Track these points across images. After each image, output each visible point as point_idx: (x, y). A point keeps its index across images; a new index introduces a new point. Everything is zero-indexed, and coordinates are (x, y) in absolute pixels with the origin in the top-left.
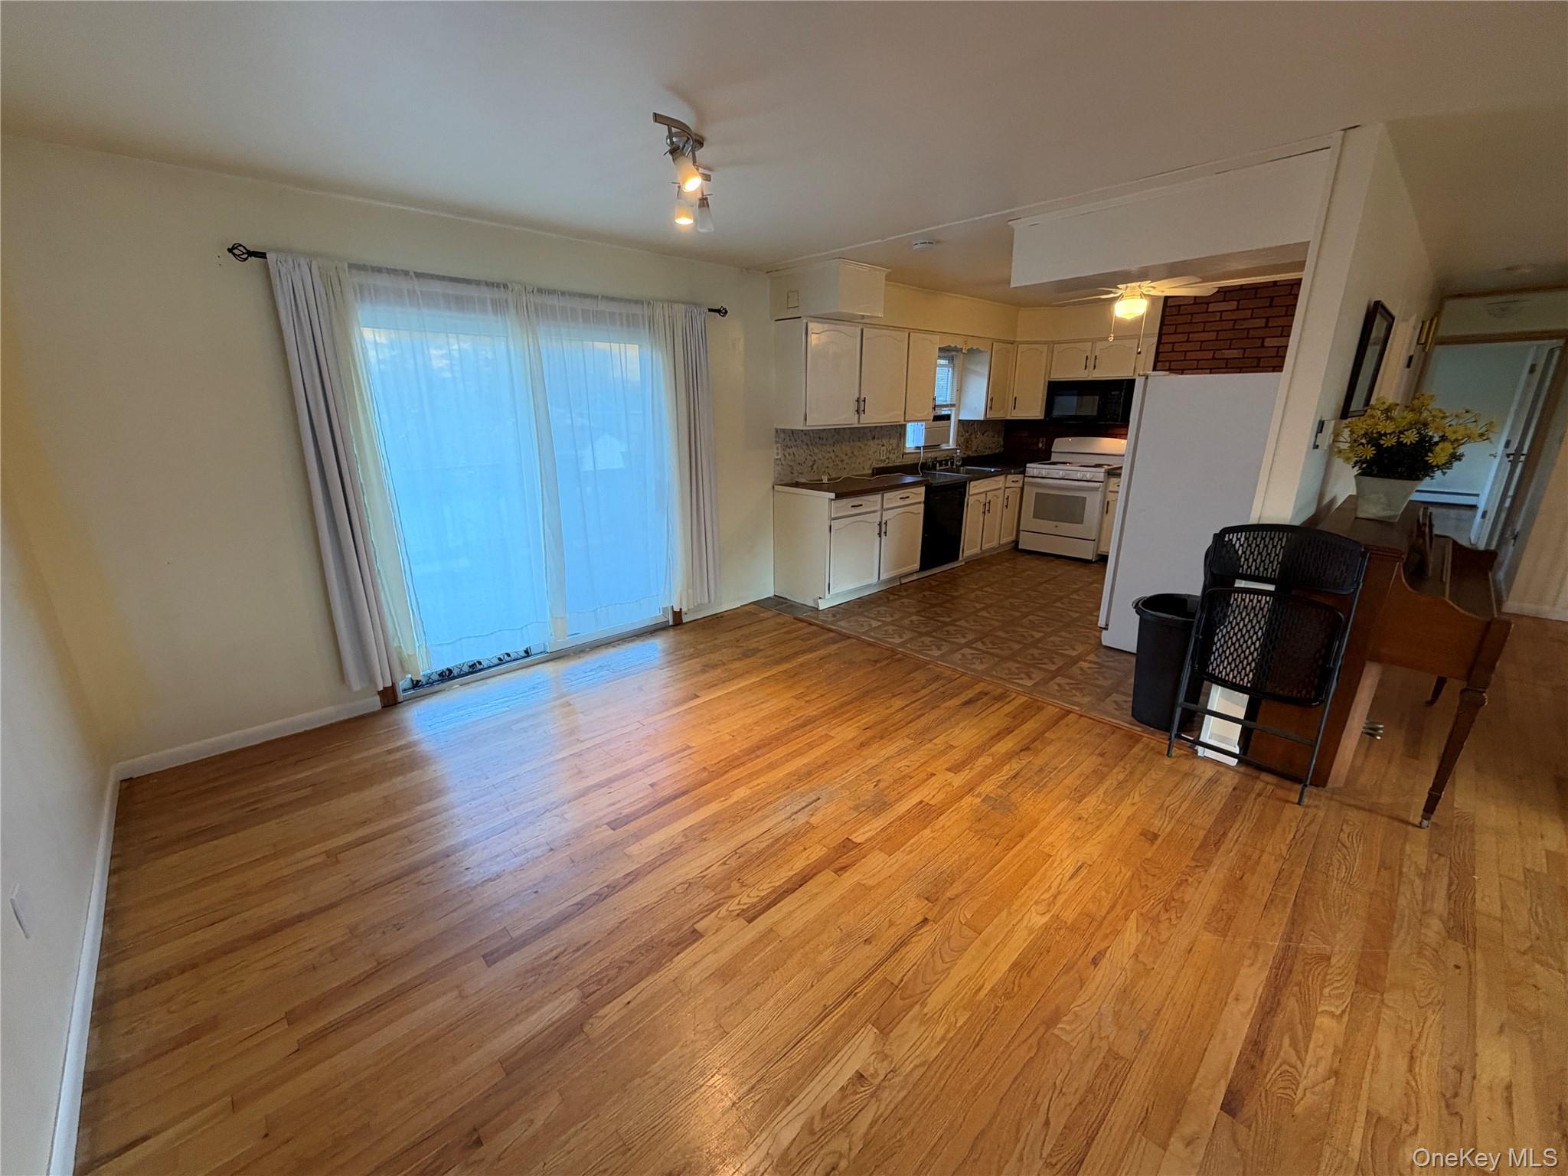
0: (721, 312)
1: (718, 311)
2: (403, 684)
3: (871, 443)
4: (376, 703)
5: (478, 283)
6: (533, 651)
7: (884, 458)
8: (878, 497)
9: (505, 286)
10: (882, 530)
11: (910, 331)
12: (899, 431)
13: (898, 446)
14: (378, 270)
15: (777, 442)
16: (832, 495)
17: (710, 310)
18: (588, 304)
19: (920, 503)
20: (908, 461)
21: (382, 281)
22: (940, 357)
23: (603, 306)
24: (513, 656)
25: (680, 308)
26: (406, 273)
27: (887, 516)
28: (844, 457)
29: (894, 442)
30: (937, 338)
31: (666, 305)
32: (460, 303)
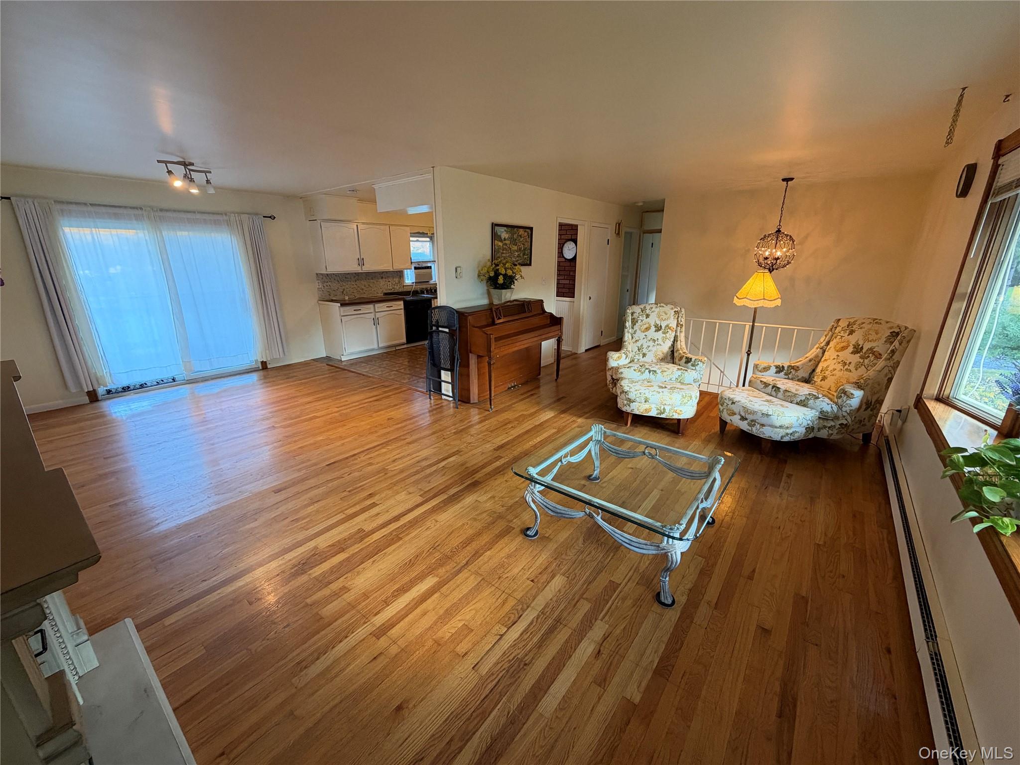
0: (272, 218)
1: (270, 217)
2: (101, 391)
3: (381, 280)
4: (86, 399)
5: (125, 207)
6: (177, 379)
7: (391, 288)
8: (371, 306)
9: (141, 209)
10: (376, 322)
11: (390, 225)
12: (400, 274)
13: (399, 282)
14: (71, 203)
15: (318, 280)
16: (339, 305)
17: (264, 217)
18: (189, 216)
19: (401, 309)
20: (405, 289)
21: (73, 207)
22: (411, 236)
23: (198, 216)
24: (165, 381)
25: (245, 217)
26: (85, 204)
27: (378, 315)
28: (363, 287)
29: (397, 280)
30: (408, 229)
31: (236, 215)
32: (117, 216)
